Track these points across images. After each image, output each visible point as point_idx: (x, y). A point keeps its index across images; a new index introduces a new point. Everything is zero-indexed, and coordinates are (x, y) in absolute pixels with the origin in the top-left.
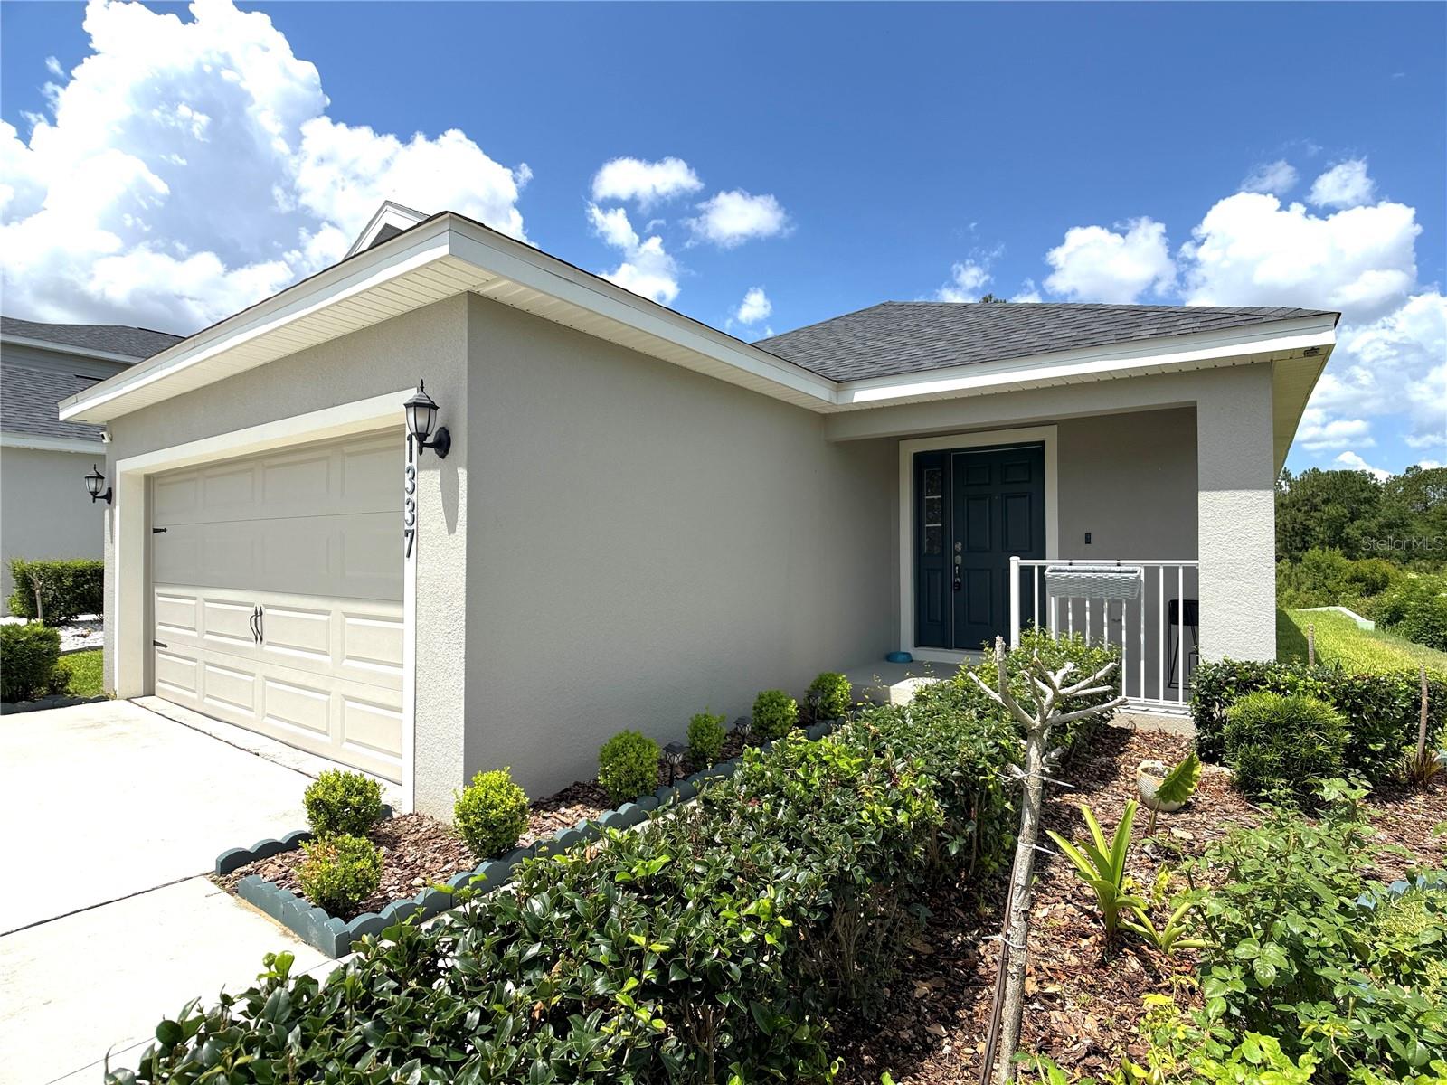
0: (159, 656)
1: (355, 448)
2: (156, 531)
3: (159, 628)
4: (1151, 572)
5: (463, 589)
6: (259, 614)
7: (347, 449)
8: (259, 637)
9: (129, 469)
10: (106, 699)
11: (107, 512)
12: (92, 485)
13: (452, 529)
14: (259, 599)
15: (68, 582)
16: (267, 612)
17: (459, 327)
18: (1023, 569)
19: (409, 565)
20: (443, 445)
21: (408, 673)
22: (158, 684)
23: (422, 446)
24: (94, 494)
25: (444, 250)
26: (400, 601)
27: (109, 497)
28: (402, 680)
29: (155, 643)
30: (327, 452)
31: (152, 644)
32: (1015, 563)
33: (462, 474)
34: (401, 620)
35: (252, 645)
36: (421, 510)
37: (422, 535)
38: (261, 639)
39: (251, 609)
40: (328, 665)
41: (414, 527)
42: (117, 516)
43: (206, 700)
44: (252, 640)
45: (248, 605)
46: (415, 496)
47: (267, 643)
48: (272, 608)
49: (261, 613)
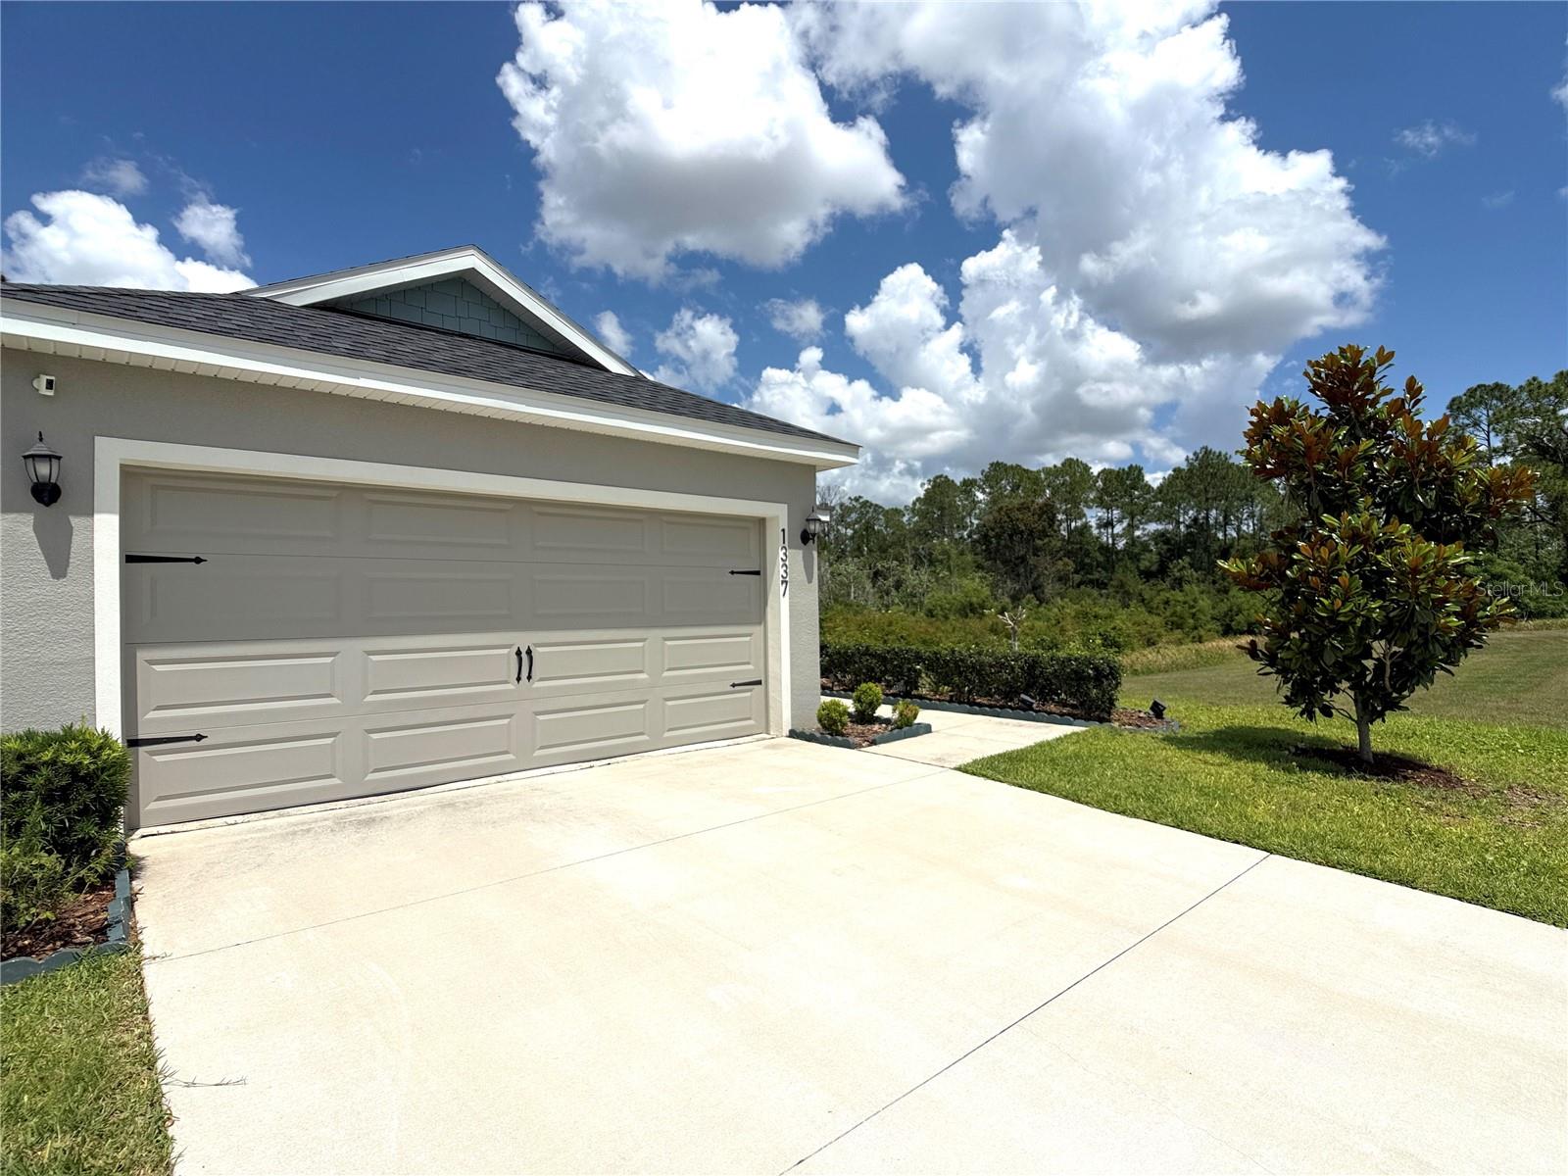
6: (525, 653)
8: (524, 676)
14: (523, 640)
19: (785, 600)
29: (144, 743)
30: (641, 517)
31: (130, 745)
33: (815, 554)
36: (790, 571)
37: (792, 584)
38: (529, 678)
39: (506, 651)
40: (643, 680)
41: (787, 579)
42: (105, 534)
43: (371, 777)
44: (506, 682)
45: (497, 648)
46: (787, 563)
47: (541, 680)
48: (550, 646)
49: (529, 652)
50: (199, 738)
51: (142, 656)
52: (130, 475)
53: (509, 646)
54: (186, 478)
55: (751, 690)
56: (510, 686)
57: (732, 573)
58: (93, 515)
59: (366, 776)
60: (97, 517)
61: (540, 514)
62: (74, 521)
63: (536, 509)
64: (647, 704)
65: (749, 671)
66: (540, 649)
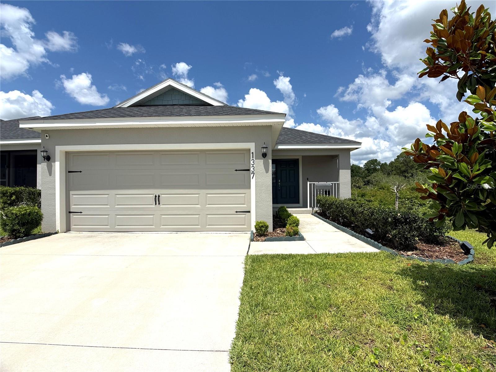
0: (74, 217)
2: (69, 172)
3: (73, 206)
7: (207, 152)
9: (60, 150)
12: (44, 154)
13: (267, 173)
14: (157, 192)
16: (162, 196)
17: (269, 131)
18: (310, 184)
19: (253, 180)
22: (73, 227)
24: (45, 157)
26: (248, 188)
27: (49, 159)
29: (70, 212)
32: (308, 183)
36: (256, 168)
37: (257, 174)
38: (159, 204)
39: (152, 196)
40: (199, 207)
41: (255, 172)
42: (57, 166)
43: (117, 227)
44: (152, 205)
45: (149, 194)
46: (254, 166)
47: (163, 205)
48: (165, 194)
49: (159, 196)
50: (81, 212)
51: (71, 193)
52: (67, 153)
53: (153, 194)
54: (75, 153)
55: (245, 214)
56: (153, 206)
57: (236, 170)
58: (55, 162)
59: (115, 226)
60: (56, 162)
61: (163, 154)
62: (53, 164)
63: (161, 153)
64: (200, 216)
65: (244, 207)
66: (163, 196)
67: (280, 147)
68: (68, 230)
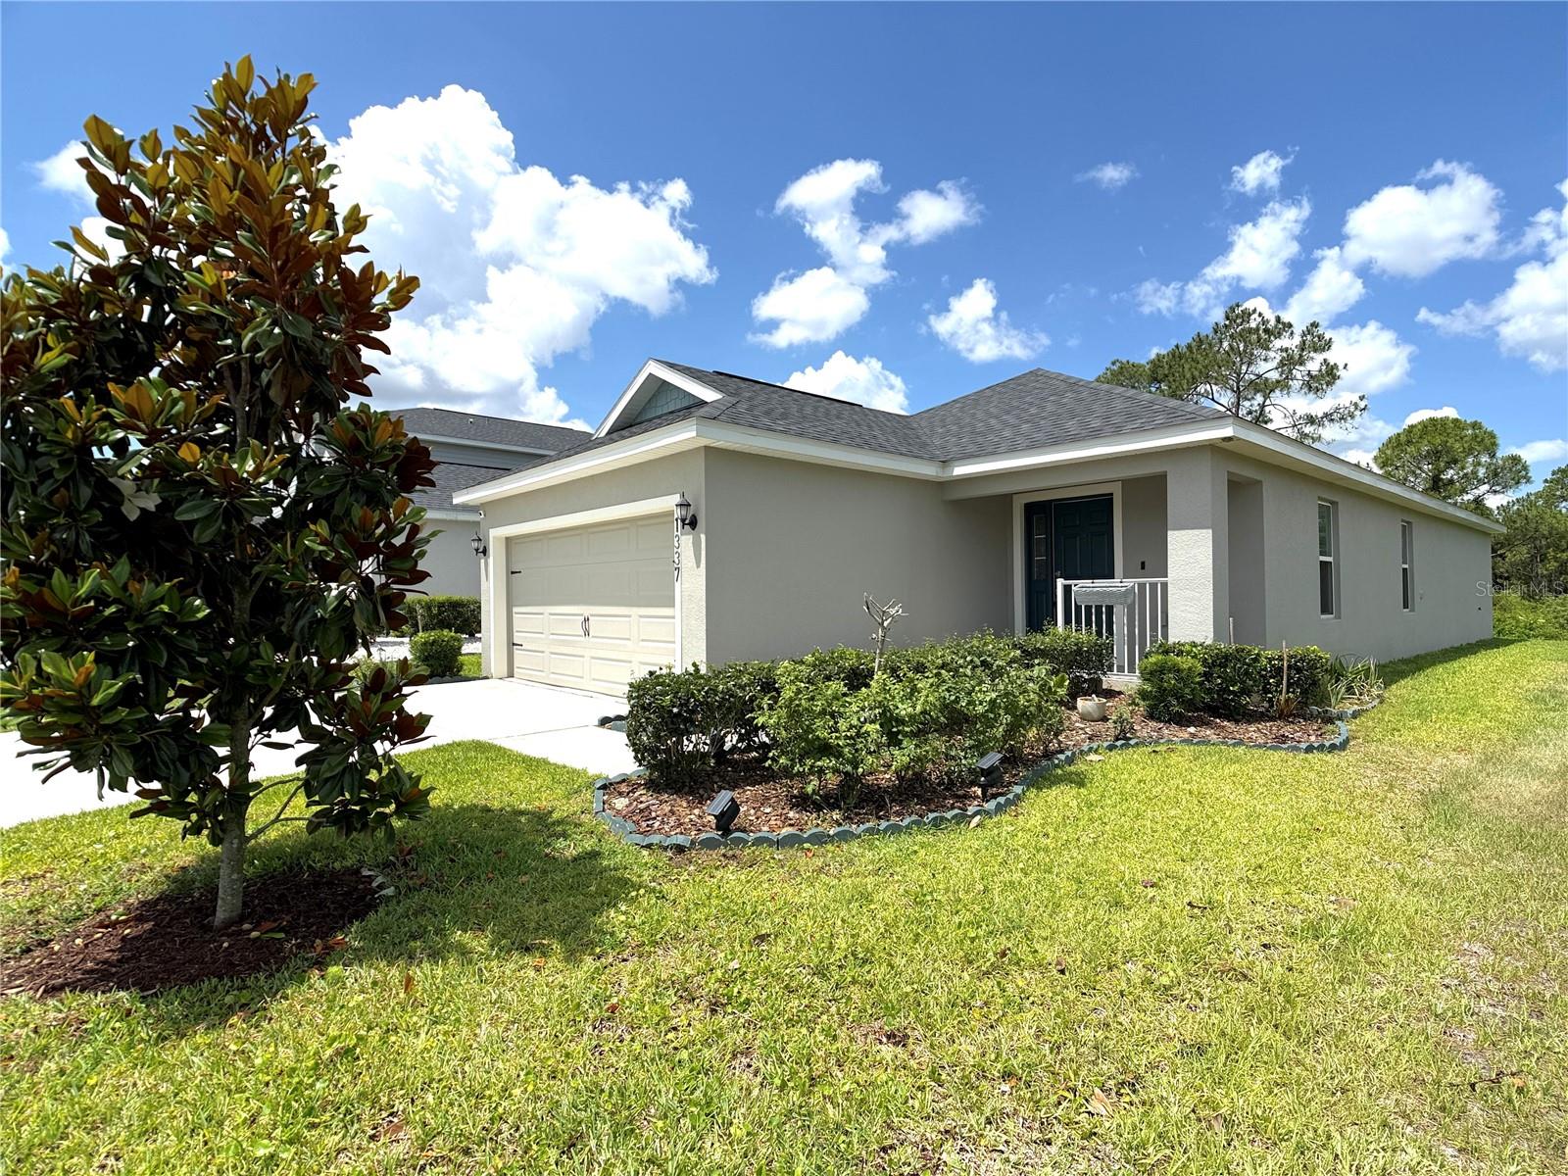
0: (516, 652)
1: (645, 522)
2: (513, 573)
3: (515, 634)
4: (1142, 586)
5: (704, 597)
6: (587, 620)
7: (640, 523)
8: (587, 633)
9: (497, 534)
10: (486, 678)
11: (483, 561)
12: (475, 545)
13: (698, 566)
14: (587, 611)
15: (435, 611)
16: (592, 618)
17: (700, 463)
18: (1065, 587)
19: (677, 585)
20: (693, 523)
21: (678, 646)
22: (516, 670)
23: (684, 524)
24: (477, 550)
25: (694, 434)
26: (673, 605)
27: (485, 552)
28: (674, 651)
29: (514, 644)
30: (627, 525)
31: (512, 644)
32: (1060, 582)
33: (703, 537)
34: (673, 617)
35: (583, 639)
36: (682, 557)
37: (683, 570)
38: (589, 635)
41: (679, 566)
46: (679, 550)
47: (592, 637)
48: (595, 616)
50: (525, 645)
51: (515, 610)
52: (508, 540)
53: (582, 615)
59: (549, 674)
61: (591, 533)
63: (589, 531)
64: (632, 664)
67: (960, 470)
68: (511, 675)
